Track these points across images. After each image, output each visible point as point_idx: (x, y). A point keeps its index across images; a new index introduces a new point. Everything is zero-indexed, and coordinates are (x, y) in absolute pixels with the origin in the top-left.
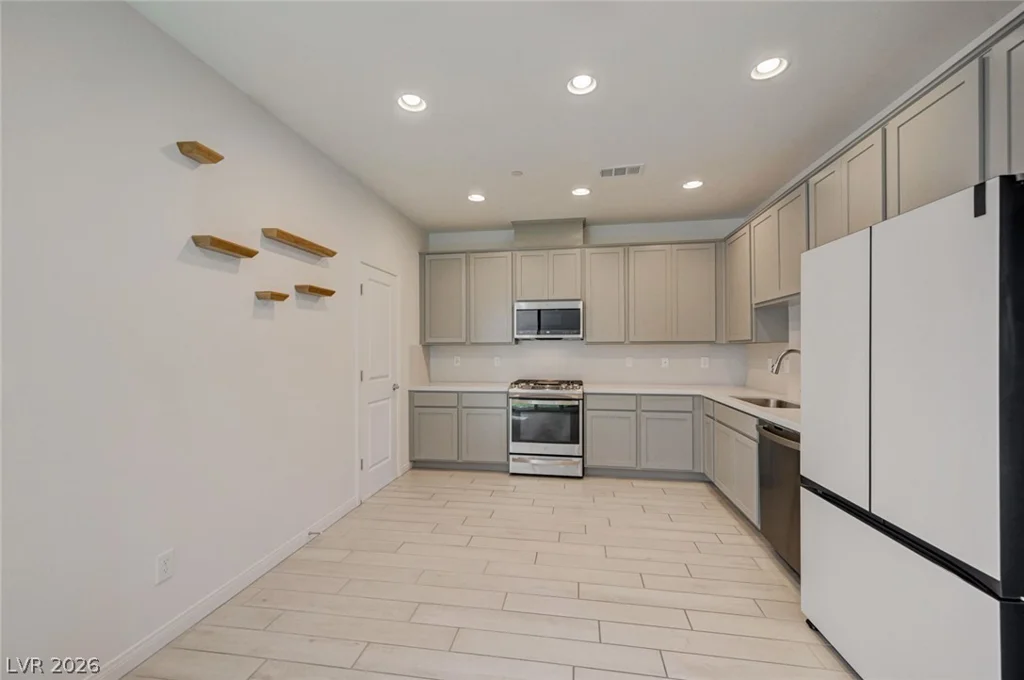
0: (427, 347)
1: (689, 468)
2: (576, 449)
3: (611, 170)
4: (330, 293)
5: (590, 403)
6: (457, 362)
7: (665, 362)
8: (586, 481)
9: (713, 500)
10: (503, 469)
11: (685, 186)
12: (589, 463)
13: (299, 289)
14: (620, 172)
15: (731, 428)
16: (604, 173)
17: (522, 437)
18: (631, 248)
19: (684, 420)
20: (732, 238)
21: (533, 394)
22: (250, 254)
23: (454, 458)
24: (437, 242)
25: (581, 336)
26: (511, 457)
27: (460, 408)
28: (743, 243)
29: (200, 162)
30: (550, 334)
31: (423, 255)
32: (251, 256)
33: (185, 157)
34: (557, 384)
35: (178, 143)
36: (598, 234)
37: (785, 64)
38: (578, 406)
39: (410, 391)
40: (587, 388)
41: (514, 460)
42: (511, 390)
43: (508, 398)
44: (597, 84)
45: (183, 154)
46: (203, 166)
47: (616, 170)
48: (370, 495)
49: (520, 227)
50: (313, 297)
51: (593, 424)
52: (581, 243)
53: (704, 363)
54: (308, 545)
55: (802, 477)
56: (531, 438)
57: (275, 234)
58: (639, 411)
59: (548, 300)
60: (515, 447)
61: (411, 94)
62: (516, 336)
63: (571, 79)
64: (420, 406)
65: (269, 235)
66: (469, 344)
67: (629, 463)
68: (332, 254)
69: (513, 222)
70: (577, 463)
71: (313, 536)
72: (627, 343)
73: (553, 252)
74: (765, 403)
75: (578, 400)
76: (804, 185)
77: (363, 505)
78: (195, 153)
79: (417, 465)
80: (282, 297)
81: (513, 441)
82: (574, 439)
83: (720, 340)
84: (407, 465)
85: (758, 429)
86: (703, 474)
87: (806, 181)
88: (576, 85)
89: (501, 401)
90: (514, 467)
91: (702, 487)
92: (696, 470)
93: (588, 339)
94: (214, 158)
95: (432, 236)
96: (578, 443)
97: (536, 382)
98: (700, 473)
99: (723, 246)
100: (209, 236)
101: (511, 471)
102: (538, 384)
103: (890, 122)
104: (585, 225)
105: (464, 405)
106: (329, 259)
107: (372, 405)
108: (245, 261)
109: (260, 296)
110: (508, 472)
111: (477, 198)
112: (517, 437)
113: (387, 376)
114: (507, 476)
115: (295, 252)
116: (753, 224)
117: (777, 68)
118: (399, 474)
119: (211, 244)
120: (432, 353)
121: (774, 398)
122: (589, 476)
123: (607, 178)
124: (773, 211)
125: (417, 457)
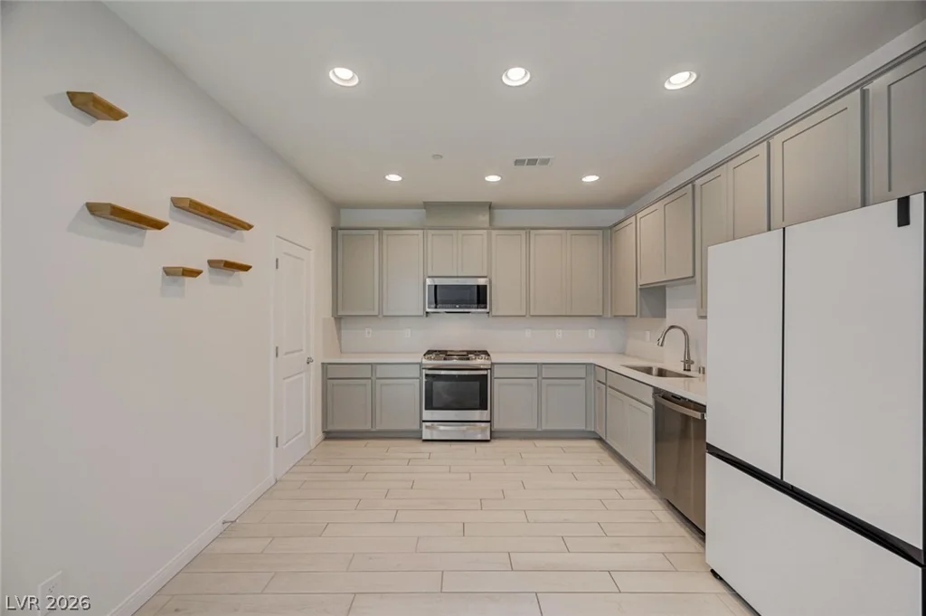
0: (338, 319)
1: (583, 428)
2: (484, 415)
3: (524, 161)
4: (246, 268)
5: (498, 372)
6: (369, 333)
7: (559, 333)
8: (495, 443)
9: (605, 455)
10: (416, 436)
11: (584, 180)
12: (497, 426)
13: (212, 263)
14: (532, 162)
15: (625, 394)
16: (518, 162)
17: (434, 405)
18: (532, 231)
19: (579, 385)
20: (618, 227)
21: (443, 365)
22: (159, 225)
23: (368, 427)
24: (349, 218)
25: (488, 310)
26: (424, 424)
27: (374, 378)
28: (628, 233)
29: (98, 118)
30: (460, 308)
31: (335, 230)
32: (160, 228)
33: (77, 110)
34: (465, 355)
35: (68, 93)
36: (503, 217)
37: (695, 76)
38: (486, 375)
39: (323, 364)
40: (495, 358)
41: (427, 427)
42: (425, 361)
43: (421, 369)
44: (531, 77)
45: (74, 105)
46: (100, 123)
47: (529, 160)
48: (284, 472)
49: (430, 207)
50: (228, 272)
51: (500, 392)
52: (487, 225)
53: (591, 333)
54: (221, 536)
55: (708, 444)
56: (440, 406)
57: (187, 205)
58: (540, 378)
59: (458, 277)
60: (428, 415)
61: (343, 67)
62: (428, 310)
63: (506, 70)
64: (331, 377)
65: (182, 205)
66: (380, 316)
67: (532, 426)
68: (248, 227)
69: (425, 203)
70: (486, 428)
71: (226, 525)
72: (529, 316)
73: (460, 231)
74: (648, 371)
75: (487, 369)
76: (690, 185)
77: (278, 484)
78: (91, 106)
79: (329, 436)
80: (194, 273)
81: (426, 409)
82: (483, 406)
83: (607, 313)
84: (320, 435)
85: (654, 397)
86: (594, 432)
87: (692, 181)
88: (511, 78)
89: (415, 372)
90: (426, 434)
91: (593, 444)
92: (589, 429)
93: (494, 313)
94: (115, 114)
95: (342, 211)
96: (486, 409)
97: (445, 352)
98: (590, 432)
99: (610, 233)
100: (110, 204)
101: (424, 438)
102: (446, 354)
103: (775, 137)
104: (490, 207)
105: (378, 376)
106: (245, 232)
107: (286, 380)
108: (151, 233)
109: (169, 272)
110: (421, 438)
111: (394, 178)
112: (429, 406)
113: (302, 350)
114: (419, 443)
115: (209, 225)
116: (639, 215)
117: (686, 81)
118: (313, 446)
119: (112, 214)
120: (343, 325)
121: (655, 366)
122: (495, 438)
123: (520, 168)
124: (659, 205)
125: (330, 428)
